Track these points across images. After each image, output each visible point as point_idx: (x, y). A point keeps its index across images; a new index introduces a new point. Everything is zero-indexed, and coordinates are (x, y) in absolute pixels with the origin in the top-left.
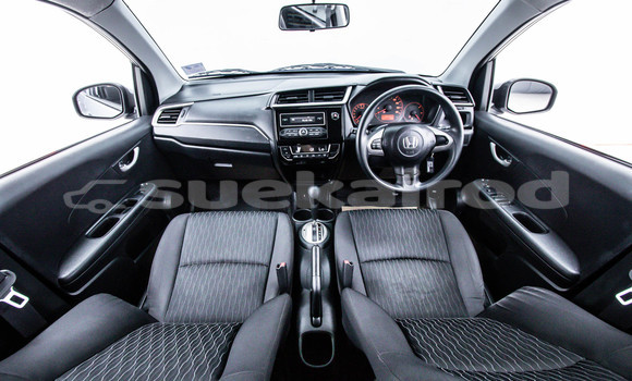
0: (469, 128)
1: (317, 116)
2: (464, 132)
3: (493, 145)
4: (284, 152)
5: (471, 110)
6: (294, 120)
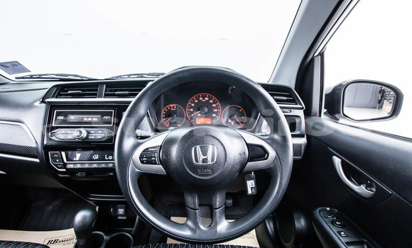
0: (301, 136)
1: (103, 114)
2: (292, 141)
3: (337, 161)
4: (54, 159)
5: (301, 113)
6: (72, 118)
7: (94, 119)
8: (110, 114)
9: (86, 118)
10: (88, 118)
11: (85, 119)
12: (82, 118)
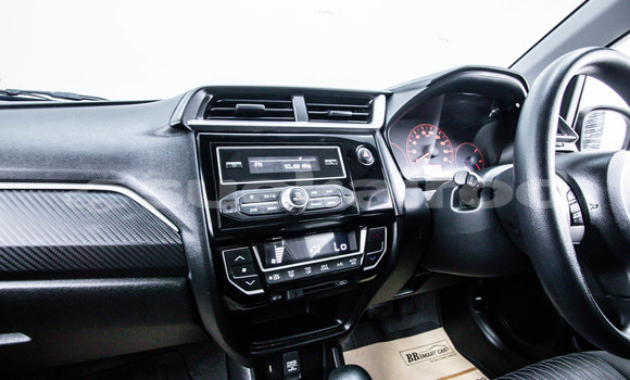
1: (321, 155)
4: (236, 267)
6: (257, 164)
7: (304, 166)
8: (334, 154)
9: (289, 165)
10: (292, 164)
11: (287, 167)
12: (281, 165)
